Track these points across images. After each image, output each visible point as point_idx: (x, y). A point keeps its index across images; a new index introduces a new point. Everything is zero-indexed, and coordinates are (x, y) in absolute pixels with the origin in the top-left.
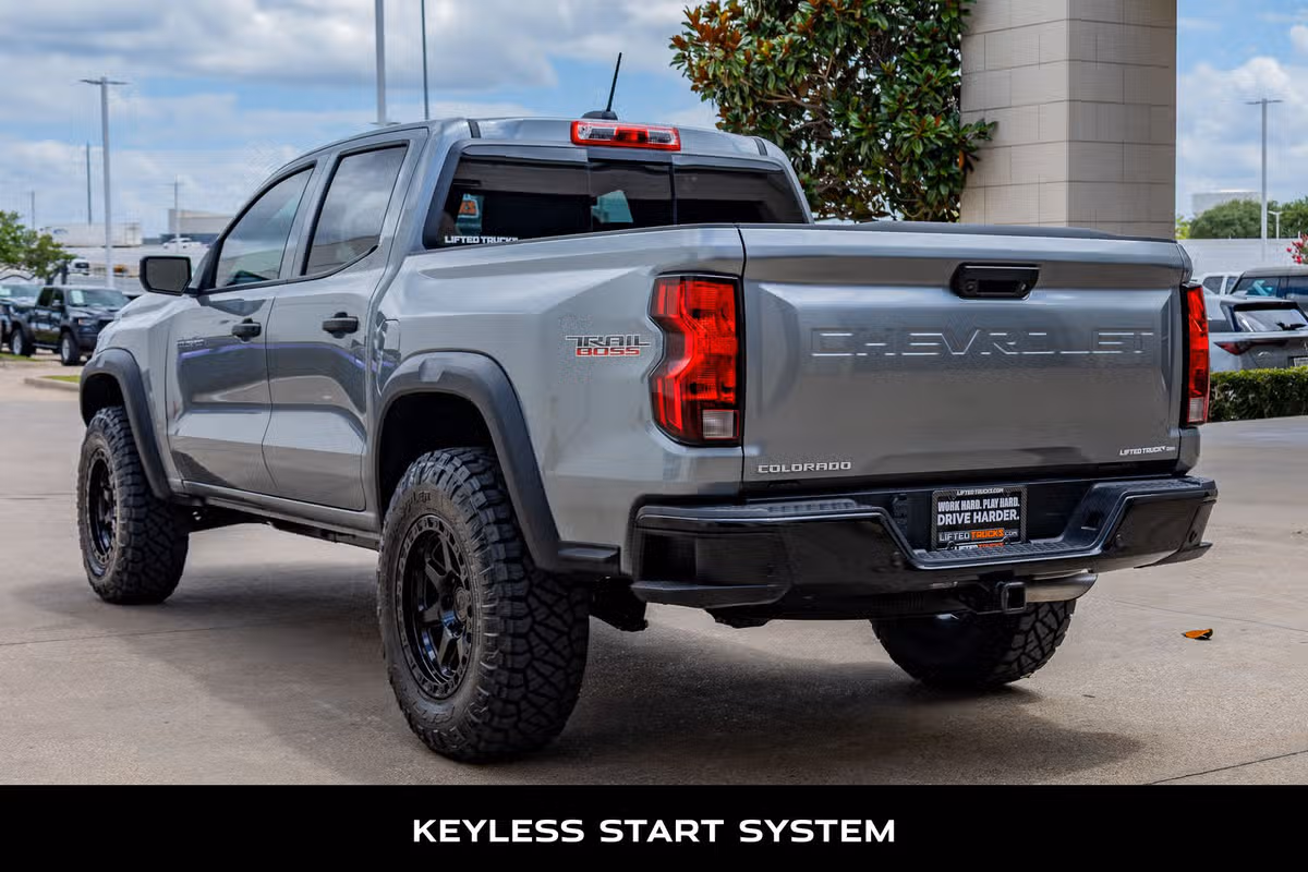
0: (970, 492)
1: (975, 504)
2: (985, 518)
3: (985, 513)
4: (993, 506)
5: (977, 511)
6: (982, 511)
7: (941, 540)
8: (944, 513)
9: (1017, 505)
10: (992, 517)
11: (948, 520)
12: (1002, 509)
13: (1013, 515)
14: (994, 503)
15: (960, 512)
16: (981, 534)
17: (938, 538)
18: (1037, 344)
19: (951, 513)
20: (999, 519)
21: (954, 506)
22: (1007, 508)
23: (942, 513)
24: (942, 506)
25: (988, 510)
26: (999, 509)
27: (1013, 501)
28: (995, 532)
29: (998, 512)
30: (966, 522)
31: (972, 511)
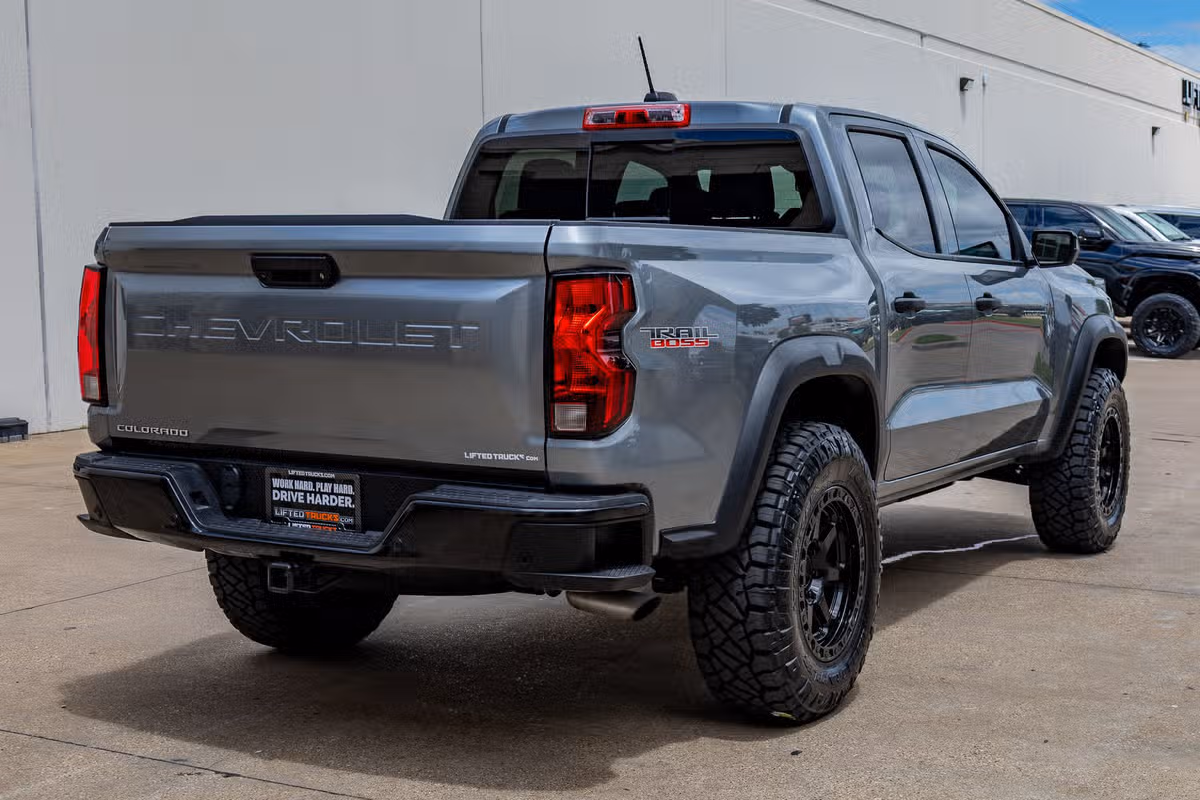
0: (301, 473)
1: (308, 486)
2: (318, 500)
3: (318, 496)
4: (326, 490)
5: (311, 492)
6: (315, 493)
7: (276, 514)
8: (280, 489)
9: (351, 492)
10: (325, 500)
11: (283, 496)
12: (337, 495)
13: (348, 503)
14: (327, 487)
15: (294, 491)
16: (314, 515)
17: (273, 511)
18: (334, 333)
19: (287, 490)
20: (332, 504)
21: (288, 484)
22: (341, 495)
23: (276, 488)
24: (276, 482)
25: (321, 494)
26: (332, 493)
27: (348, 489)
28: (330, 516)
29: (332, 497)
30: (300, 501)
31: (305, 492)
